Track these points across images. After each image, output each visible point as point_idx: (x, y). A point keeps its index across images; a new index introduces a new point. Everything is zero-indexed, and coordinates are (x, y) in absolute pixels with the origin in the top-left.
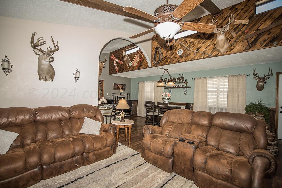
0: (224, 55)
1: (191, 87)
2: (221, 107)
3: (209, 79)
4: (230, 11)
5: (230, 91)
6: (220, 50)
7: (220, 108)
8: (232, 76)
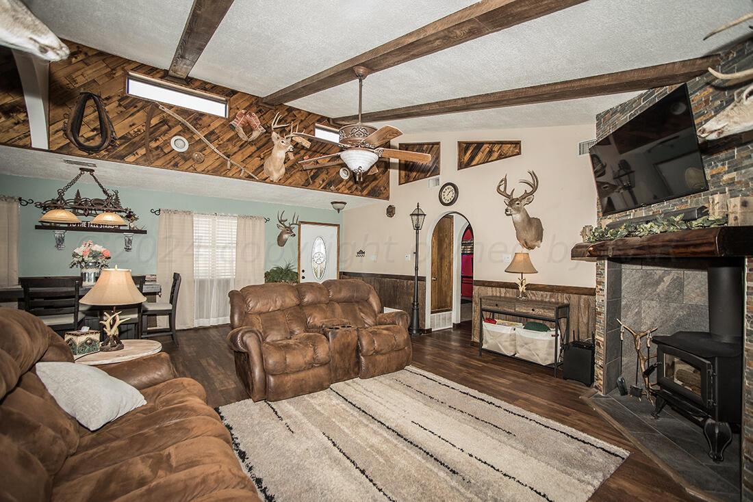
0: (275, 183)
1: (145, 232)
2: (223, 277)
3: (198, 217)
4: (286, 114)
5: (241, 246)
6: (272, 173)
7: (223, 279)
8: (243, 218)
